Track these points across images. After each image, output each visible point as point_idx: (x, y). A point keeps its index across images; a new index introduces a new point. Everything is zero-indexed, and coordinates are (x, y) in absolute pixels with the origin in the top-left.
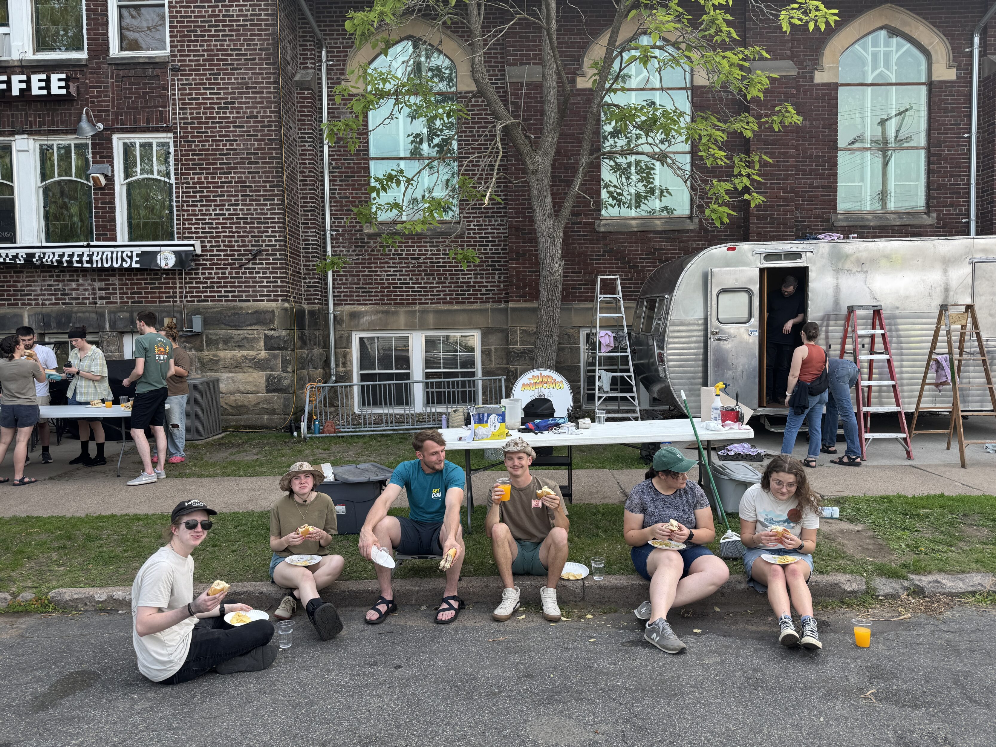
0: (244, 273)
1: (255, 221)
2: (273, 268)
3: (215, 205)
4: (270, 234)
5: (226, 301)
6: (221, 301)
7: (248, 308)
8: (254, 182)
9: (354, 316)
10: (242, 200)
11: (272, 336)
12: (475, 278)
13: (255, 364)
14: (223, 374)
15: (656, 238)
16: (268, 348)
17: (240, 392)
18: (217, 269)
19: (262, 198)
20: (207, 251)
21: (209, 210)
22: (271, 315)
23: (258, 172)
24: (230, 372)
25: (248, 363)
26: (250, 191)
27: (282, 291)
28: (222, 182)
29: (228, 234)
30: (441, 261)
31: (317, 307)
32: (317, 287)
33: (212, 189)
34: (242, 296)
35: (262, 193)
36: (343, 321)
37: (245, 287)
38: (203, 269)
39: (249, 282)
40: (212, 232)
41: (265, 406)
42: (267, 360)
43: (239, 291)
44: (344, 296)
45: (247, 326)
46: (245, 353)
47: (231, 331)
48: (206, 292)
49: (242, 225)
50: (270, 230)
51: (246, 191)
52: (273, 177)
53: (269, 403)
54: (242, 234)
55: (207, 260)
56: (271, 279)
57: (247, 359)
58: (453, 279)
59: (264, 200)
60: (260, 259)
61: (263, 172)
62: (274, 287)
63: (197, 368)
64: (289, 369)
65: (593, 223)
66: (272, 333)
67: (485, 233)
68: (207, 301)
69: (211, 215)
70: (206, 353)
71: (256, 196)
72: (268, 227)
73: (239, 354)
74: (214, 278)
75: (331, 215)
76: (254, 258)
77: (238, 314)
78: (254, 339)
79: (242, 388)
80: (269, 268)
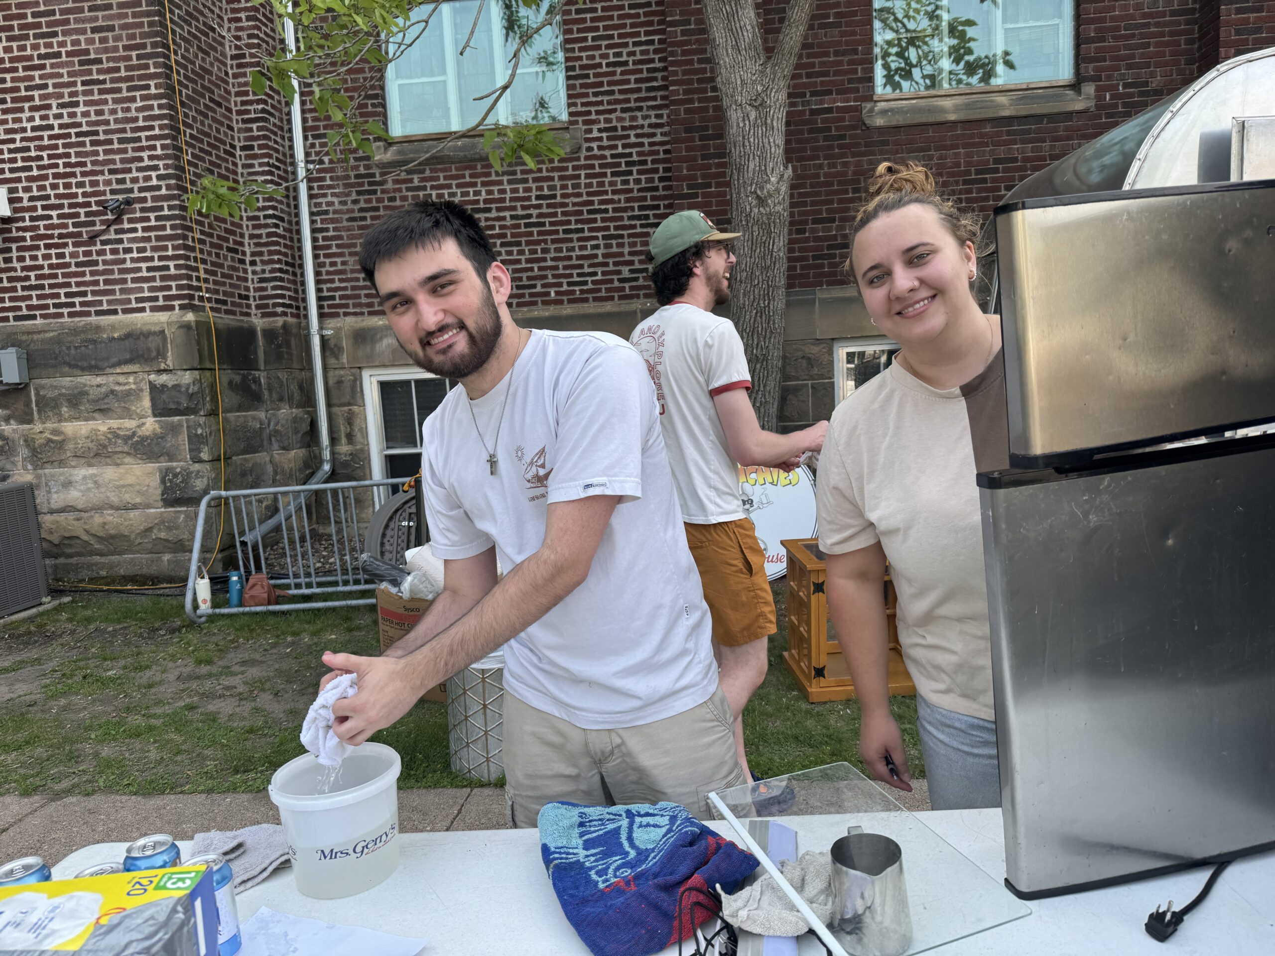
0: (101, 253)
1: (115, 137)
2: (158, 238)
3: (32, 109)
4: (147, 163)
5: (71, 315)
6: (61, 315)
7: (113, 327)
8: (106, 50)
9: (362, 337)
10: (85, 93)
11: (163, 386)
12: (607, 246)
13: (135, 446)
14: (76, 471)
15: (998, 134)
16: (159, 411)
17: (112, 507)
18: (48, 247)
19: (124, 86)
20: (23, 210)
21: (19, 120)
22: (158, 340)
23: (111, 28)
24: (90, 465)
25: (120, 446)
26: (99, 72)
27: (179, 287)
28: (40, 57)
29: (61, 170)
30: (534, 212)
31: (280, 321)
32: (281, 279)
33: (21, 73)
34: (100, 303)
35: (123, 73)
36: (340, 349)
37: (106, 282)
38: (19, 249)
39: (111, 272)
40: (30, 169)
41: (163, 535)
42: (158, 438)
43: (94, 293)
44: (342, 297)
45: (114, 366)
46: (114, 423)
47: (80, 380)
48: (30, 298)
49: (89, 148)
50: (145, 155)
51: (90, 72)
52: (143, 35)
53: (169, 529)
54: (89, 167)
55: (25, 229)
56: (156, 263)
57: (117, 436)
58: (560, 250)
59: (129, 89)
60: (130, 221)
61: (124, 27)
62: (163, 278)
63: (24, 459)
64: (205, 456)
65: (858, 109)
66: (164, 378)
67: (624, 146)
68: (34, 317)
69: (24, 130)
70: (38, 427)
71: (113, 80)
72: (141, 149)
73: (103, 425)
74: (41, 267)
75: (305, 129)
76: (118, 220)
77: (94, 342)
78: (129, 393)
79: (114, 500)
80: (148, 239)
